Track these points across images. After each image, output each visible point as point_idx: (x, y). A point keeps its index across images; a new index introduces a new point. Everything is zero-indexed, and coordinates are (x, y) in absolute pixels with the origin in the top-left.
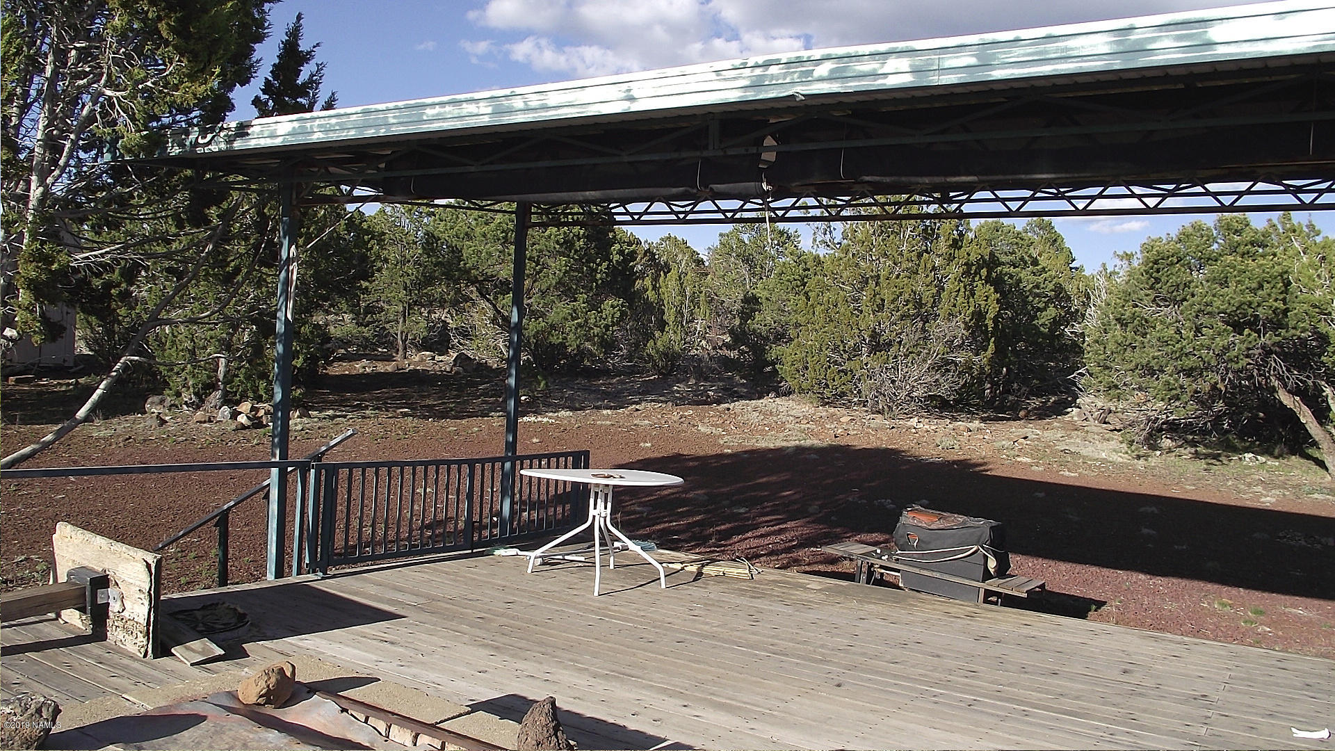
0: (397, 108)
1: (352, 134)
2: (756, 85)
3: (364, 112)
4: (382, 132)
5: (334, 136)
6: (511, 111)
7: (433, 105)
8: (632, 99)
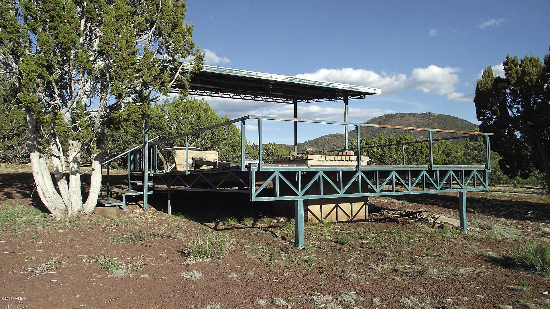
0: (226, 69)
1: (215, 72)
2: (290, 80)
3: (217, 68)
4: (223, 73)
5: (209, 71)
6: (251, 75)
7: (235, 70)
8: (272, 78)
